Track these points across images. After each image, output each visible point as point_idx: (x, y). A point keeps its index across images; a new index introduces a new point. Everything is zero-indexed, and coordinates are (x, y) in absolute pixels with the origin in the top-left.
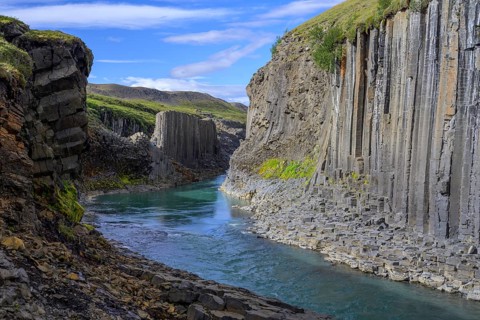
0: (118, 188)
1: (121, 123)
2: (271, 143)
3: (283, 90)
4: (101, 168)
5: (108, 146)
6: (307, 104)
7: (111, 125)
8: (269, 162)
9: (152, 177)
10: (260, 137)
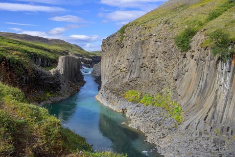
0: (46, 100)
1: (40, 59)
2: (131, 81)
3: (139, 55)
4: (36, 89)
5: (39, 76)
6: (156, 65)
7: (36, 61)
8: (130, 92)
9: (61, 92)
10: (122, 77)
